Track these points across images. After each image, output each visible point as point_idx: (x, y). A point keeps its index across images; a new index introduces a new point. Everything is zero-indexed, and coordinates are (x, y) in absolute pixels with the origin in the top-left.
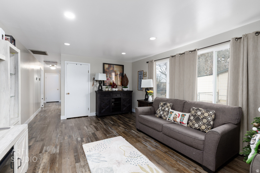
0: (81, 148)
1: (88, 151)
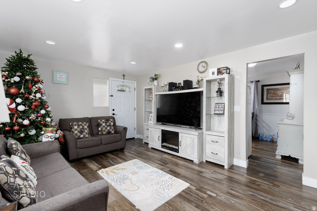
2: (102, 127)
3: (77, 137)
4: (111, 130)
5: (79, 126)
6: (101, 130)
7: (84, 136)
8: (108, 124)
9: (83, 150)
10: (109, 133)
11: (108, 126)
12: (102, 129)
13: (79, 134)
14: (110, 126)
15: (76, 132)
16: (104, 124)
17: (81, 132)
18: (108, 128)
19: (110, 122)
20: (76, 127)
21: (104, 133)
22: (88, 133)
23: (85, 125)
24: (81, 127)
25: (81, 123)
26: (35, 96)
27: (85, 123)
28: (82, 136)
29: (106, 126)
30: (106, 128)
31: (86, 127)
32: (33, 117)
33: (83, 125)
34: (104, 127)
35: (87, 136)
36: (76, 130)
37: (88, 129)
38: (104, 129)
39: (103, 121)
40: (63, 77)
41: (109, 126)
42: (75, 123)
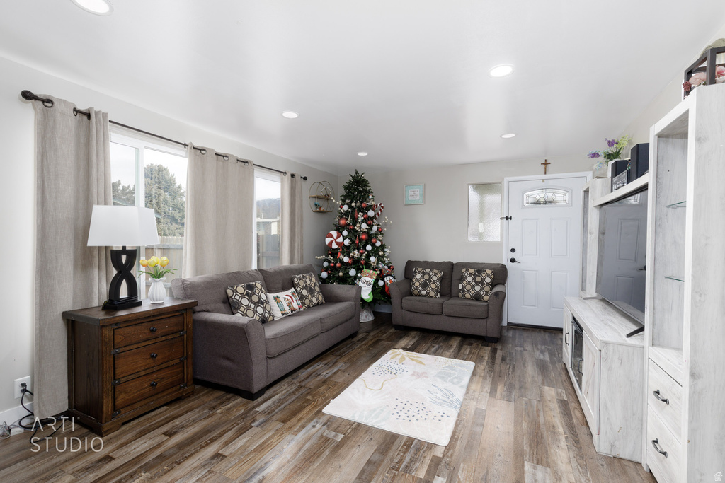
0: (457, 440)
1: (448, 416)
2: (465, 282)
3: (416, 292)
4: (482, 293)
5: (424, 274)
6: (463, 290)
7: (428, 293)
8: (478, 279)
9: (412, 315)
10: (477, 297)
11: (477, 283)
12: (464, 287)
13: (420, 288)
14: (482, 284)
15: (417, 284)
16: (470, 279)
17: (425, 285)
18: (478, 288)
19: (484, 275)
20: (418, 276)
21: (468, 296)
22: (437, 291)
23: (435, 274)
24: (427, 277)
25: (428, 270)
26: (360, 228)
27: (436, 271)
28: (424, 293)
29: (473, 283)
30: (473, 287)
31: (435, 278)
32: (356, 254)
33: (431, 274)
34: (469, 285)
35: (432, 294)
36: (418, 280)
37: (438, 283)
38: (468, 287)
39: (471, 271)
40: (417, 193)
41: (479, 283)
42: (420, 269)
